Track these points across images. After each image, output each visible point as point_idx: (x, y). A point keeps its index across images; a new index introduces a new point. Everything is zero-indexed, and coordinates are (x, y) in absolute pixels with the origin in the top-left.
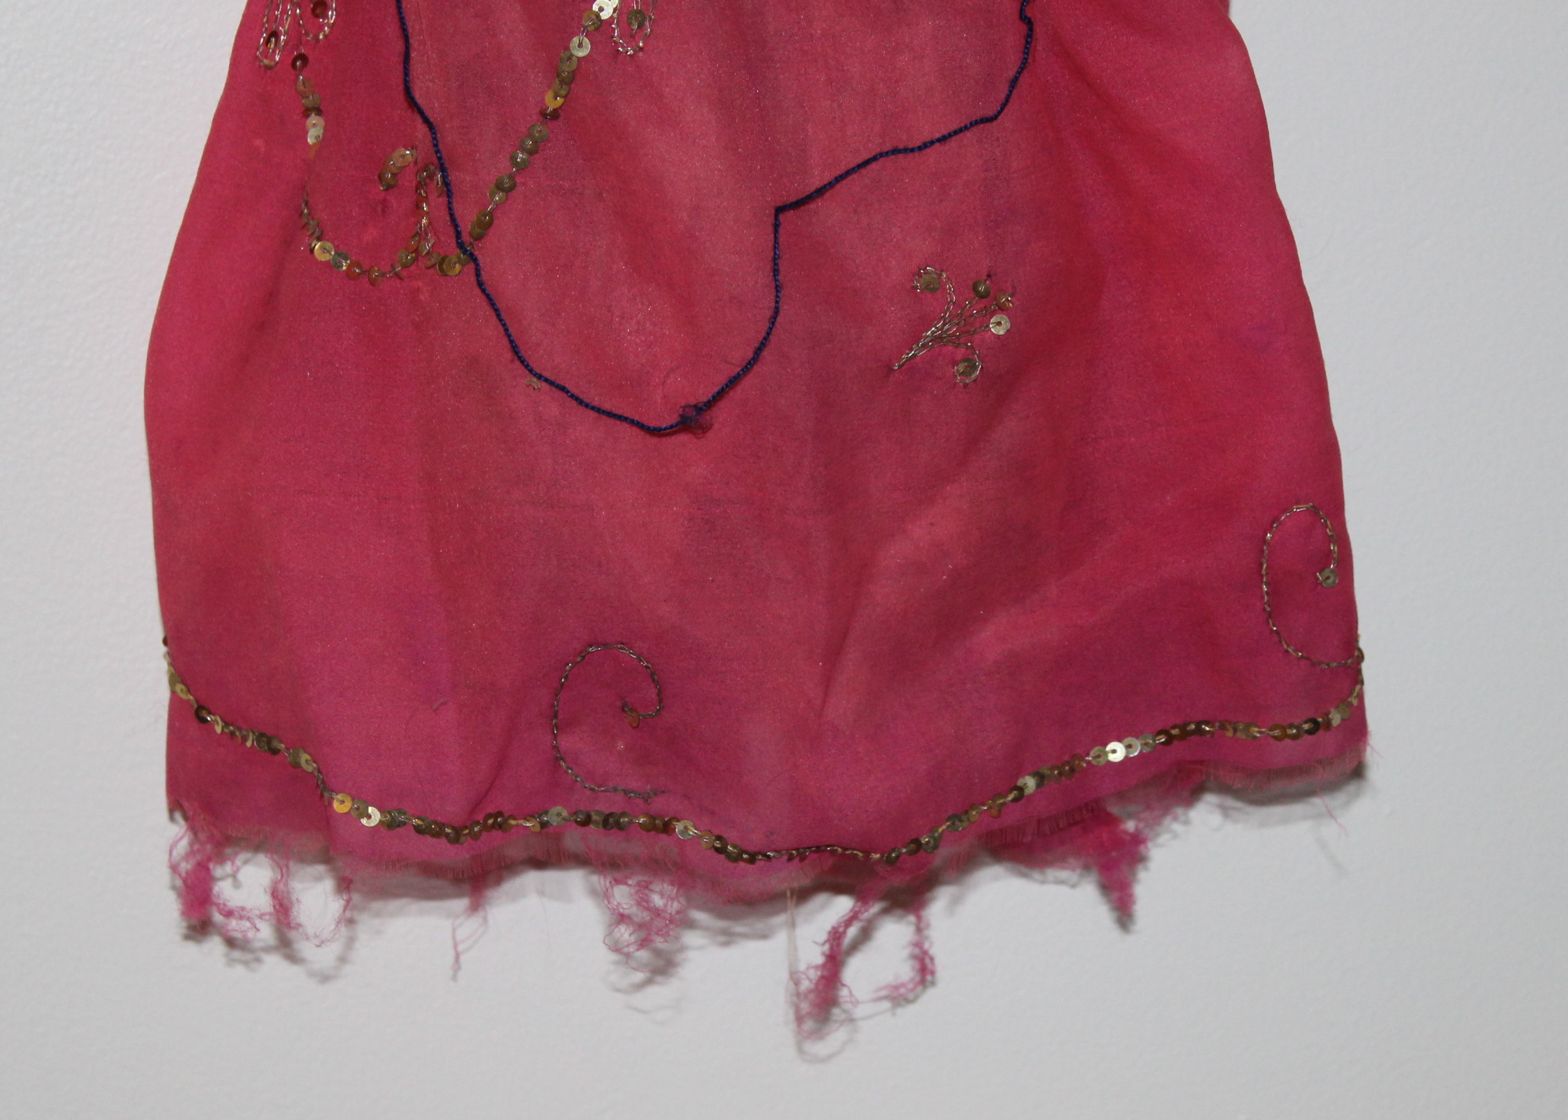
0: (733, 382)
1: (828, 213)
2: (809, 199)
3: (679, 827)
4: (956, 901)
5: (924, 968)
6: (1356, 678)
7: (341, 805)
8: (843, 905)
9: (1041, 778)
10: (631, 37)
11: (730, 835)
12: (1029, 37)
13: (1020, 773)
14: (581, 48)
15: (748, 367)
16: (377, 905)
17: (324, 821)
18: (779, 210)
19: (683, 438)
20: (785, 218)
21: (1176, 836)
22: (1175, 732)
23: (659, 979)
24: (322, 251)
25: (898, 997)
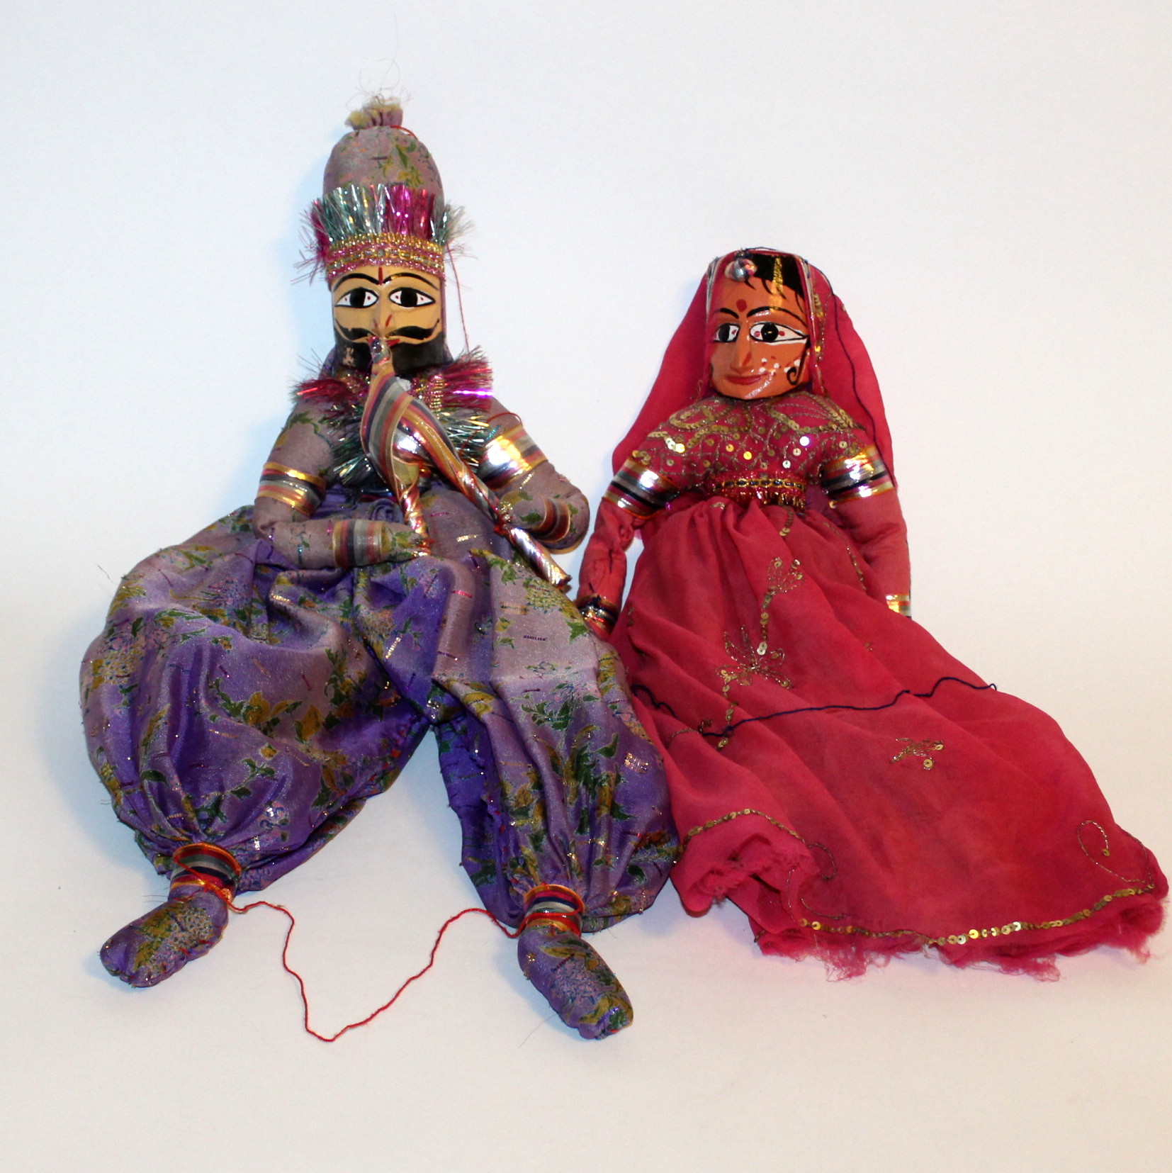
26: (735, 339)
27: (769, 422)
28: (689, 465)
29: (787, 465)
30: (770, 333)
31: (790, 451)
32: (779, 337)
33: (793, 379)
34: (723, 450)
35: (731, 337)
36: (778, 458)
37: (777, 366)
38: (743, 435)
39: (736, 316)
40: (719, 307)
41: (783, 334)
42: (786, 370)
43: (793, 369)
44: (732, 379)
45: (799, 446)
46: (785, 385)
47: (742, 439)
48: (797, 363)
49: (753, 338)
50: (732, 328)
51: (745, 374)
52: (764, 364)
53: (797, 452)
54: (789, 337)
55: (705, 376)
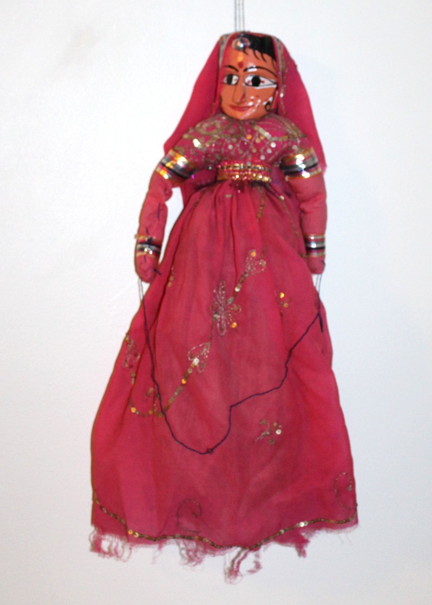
0: (219, 444)
1: (242, 406)
2: (238, 403)
3: (204, 539)
4: (265, 549)
5: (258, 566)
6: (355, 510)
7: (130, 532)
8: (239, 549)
9: (285, 531)
10: (201, 369)
11: (215, 542)
12: (287, 371)
13: (280, 528)
14: (190, 371)
15: (222, 441)
16: (137, 545)
17: (127, 534)
18: (231, 407)
19: (208, 455)
20: (233, 408)
21: (317, 537)
22: (316, 520)
23: (198, 564)
24: (133, 410)
25: (252, 572)
26: (236, 84)
27: (253, 132)
28: (206, 155)
29: (263, 158)
30: (256, 82)
31: (265, 150)
32: (261, 84)
33: (268, 108)
34: (226, 147)
35: (234, 82)
36: (258, 154)
37: (259, 101)
38: (238, 140)
39: (237, 70)
40: (227, 64)
41: (263, 82)
42: (265, 103)
43: (269, 103)
44: (233, 107)
45: (270, 147)
46: (263, 112)
47: (237, 142)
48: (271, 99)
49: (247, 84)
50: (235, 78)
51: (241, 105)
52: (252, 100)
53: (269, 151)
54: (267, 84)
55: (218, 102)
